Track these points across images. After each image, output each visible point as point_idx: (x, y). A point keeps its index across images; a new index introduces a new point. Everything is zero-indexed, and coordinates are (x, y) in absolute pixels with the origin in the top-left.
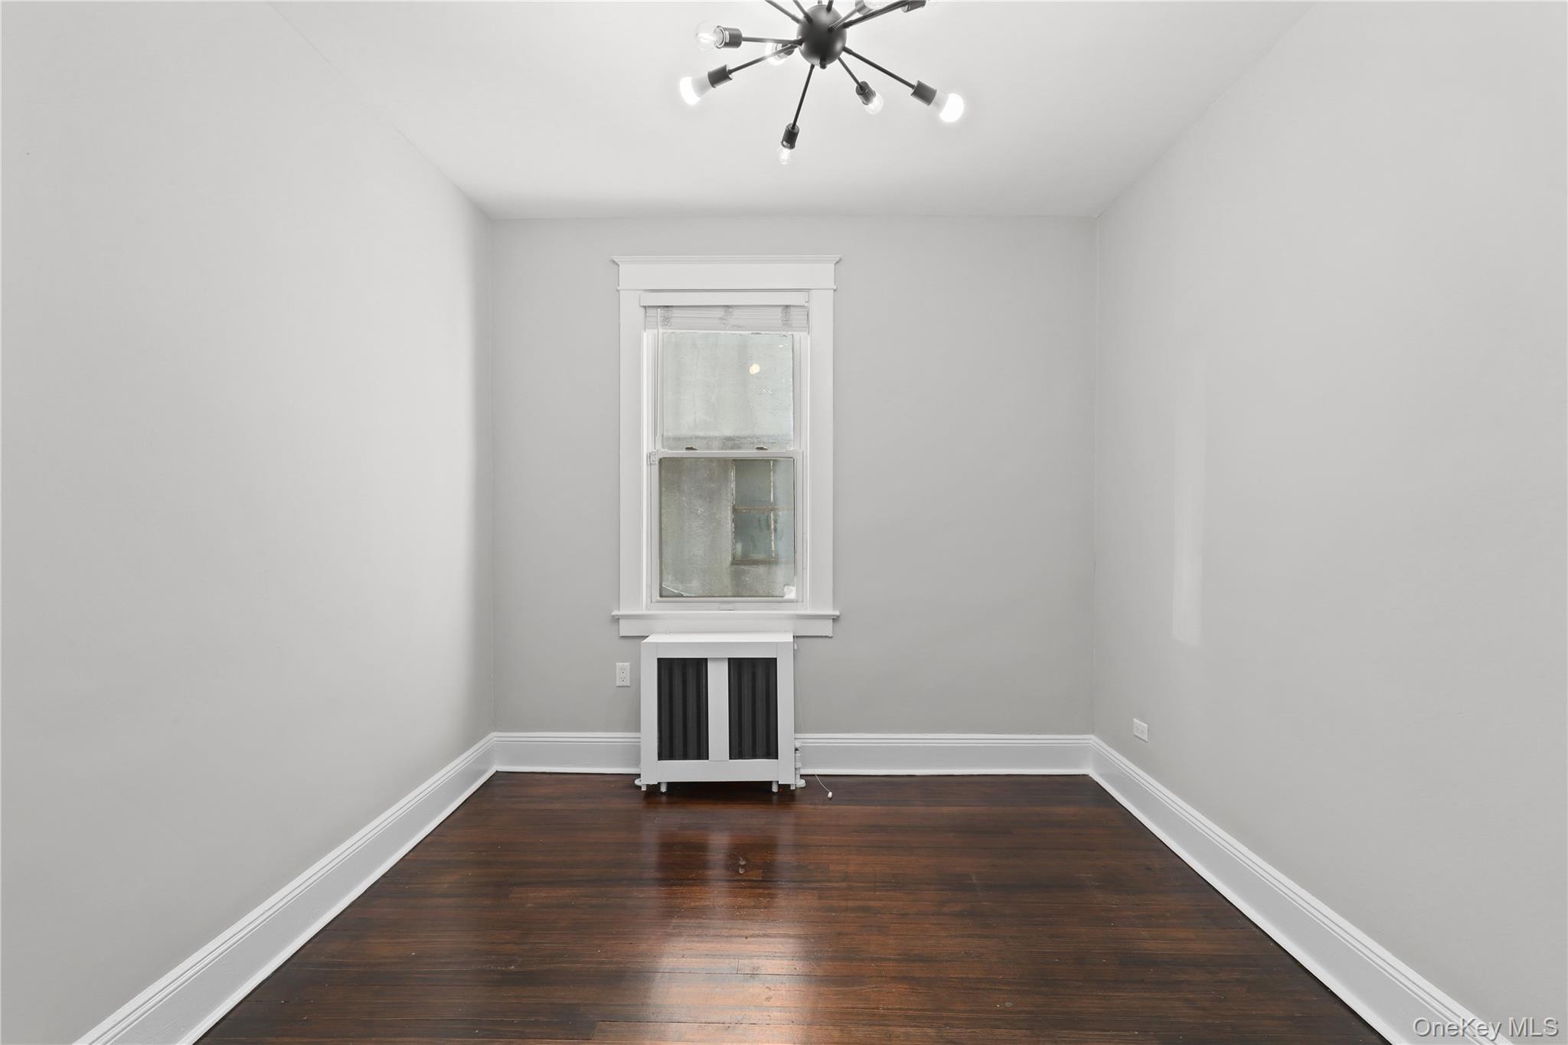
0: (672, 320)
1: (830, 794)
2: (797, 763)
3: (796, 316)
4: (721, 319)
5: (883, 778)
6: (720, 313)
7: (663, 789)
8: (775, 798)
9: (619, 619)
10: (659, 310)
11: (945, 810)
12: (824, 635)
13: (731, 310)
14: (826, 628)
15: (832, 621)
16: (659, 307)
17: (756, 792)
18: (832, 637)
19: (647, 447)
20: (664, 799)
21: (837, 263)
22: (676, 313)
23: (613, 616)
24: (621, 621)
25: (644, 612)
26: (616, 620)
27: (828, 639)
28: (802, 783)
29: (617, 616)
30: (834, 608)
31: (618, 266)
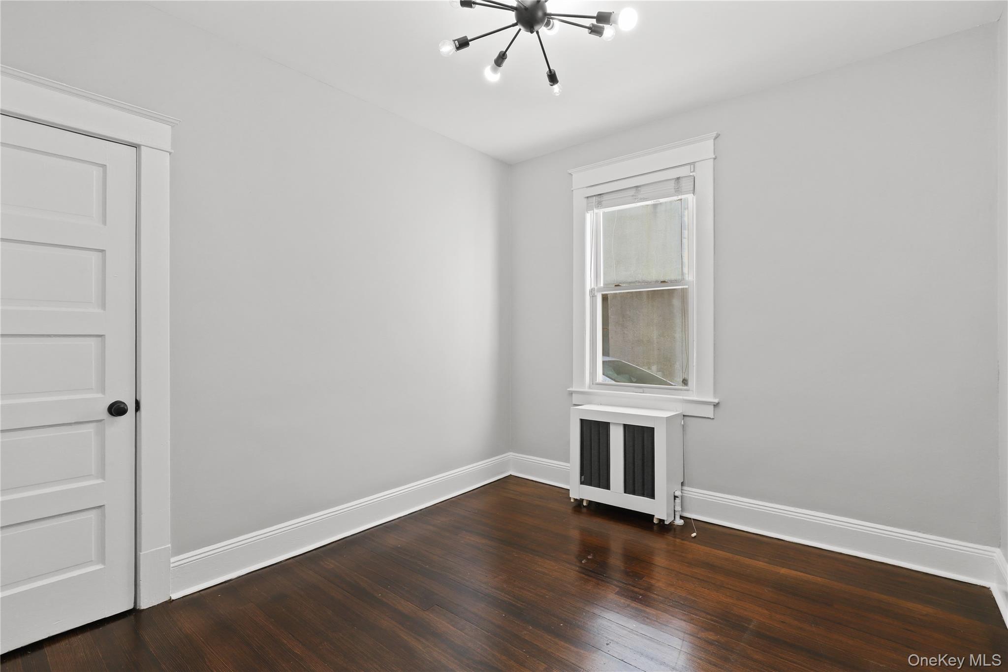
0: (603, 203)
1: (694, 535)
2: (676, 507)
3: (686, 184)
4: (633, 196)
5: (754, 536)
6: (632, 192)
7: (585, 504)
8: (655, 528)
9: (572, 393)
10: (594, 198)
11: (783, 571)
12: (707, 417)
13: (639, 188)
14: (709, 412)
15: (712, 407)
16: (595, 196)
17: (643, 521)
18: (713, 419)
19: (589, 284)
20: (584, 510)
21: (716, 138)
22: (605, 197)
23: (569, 391)
24: (573, 394)
25: (586, 390)
26: (571, 393)
27: (710, 420)
28: (679, 522)
29: (571, 391)
30: (715, 396)
31: (572, 175)
